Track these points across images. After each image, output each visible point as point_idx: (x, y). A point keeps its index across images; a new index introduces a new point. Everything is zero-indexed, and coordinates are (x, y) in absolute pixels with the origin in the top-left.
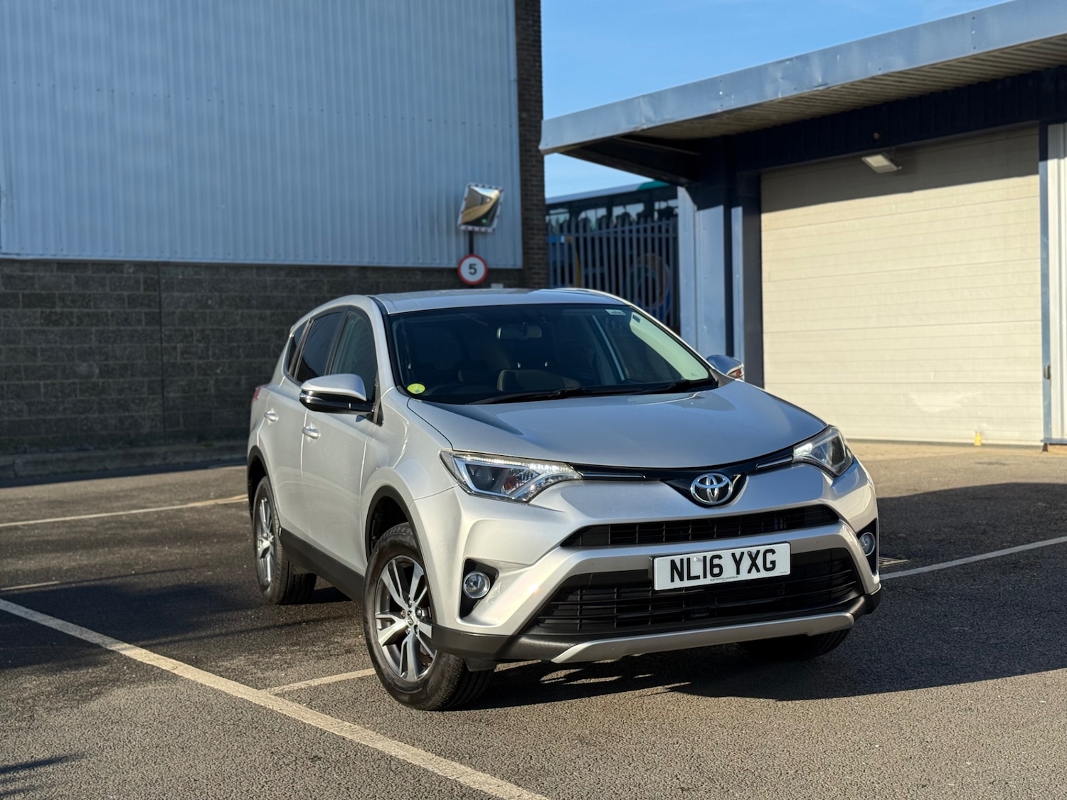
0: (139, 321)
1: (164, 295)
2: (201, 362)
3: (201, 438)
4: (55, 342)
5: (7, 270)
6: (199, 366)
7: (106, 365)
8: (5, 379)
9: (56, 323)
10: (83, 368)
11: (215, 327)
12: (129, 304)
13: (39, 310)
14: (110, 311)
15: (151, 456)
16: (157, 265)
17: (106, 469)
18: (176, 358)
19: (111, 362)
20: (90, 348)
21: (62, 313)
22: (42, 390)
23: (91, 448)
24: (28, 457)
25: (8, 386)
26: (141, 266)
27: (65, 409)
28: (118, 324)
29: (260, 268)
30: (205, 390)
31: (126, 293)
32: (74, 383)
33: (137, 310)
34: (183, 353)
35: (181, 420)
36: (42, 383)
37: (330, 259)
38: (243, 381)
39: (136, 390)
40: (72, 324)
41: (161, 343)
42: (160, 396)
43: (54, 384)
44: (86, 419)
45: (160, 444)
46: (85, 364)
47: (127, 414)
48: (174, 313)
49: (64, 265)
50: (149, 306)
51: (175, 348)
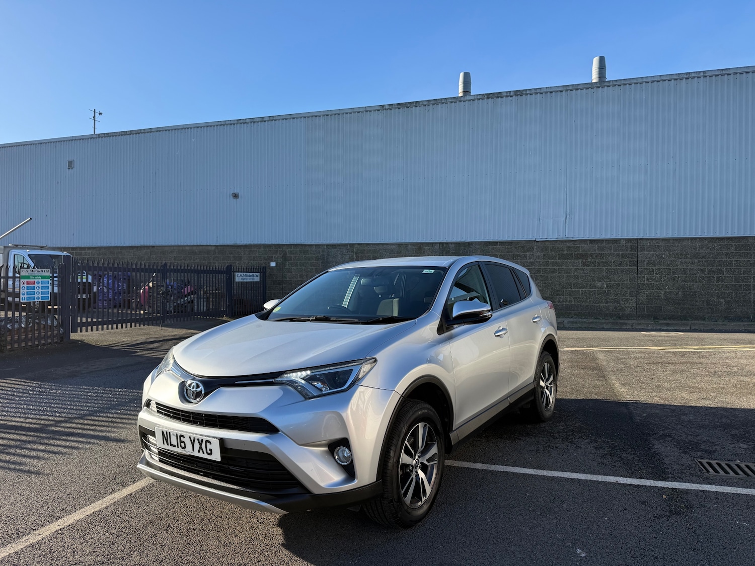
0: (627, 265)
1: (639, 253)
2: (657, 283)
3: (655, 318)
4: (587, 274)
5: (568, 244)
6: (656, 285)
7: (610, 283)
8: (565, 288)
9: (588, 266)
10: (599, 284)
11: (665, 267)
12: (622, 257)
13: (581, 260)
14: (613, 261)
15: (626, 324)
16: (637, 239)
17: (603, 328)
18: (644, 282)
19: (612, 282)
20: (602, 276)
21: (591, 262)
22: (580, 293)
23: (601, 318)
24: (572, 320)
25: (566, 291)
26: (629, 240)
27: (590, 301)
28: (616, 266)
29: (693, 239)
30: (659, 296)
31: (621, 253)
32: (595, 291)
33: (626, 260)
34: (648, 279)
35: (645, 309)
36: (580, 290)
37: (736, 234)
38: (680, 293)
39: (623, 295)
40: (595, 266)
41: (637, 274)
42: (635, 298)
43: (586, 291)
44: (599, 306)
45: (634, 319)
46: (600, 283)
47: (618, 305)
48: (644, 261)
49: (592, 241)
50: (632, 258)
51: (644, 277)
